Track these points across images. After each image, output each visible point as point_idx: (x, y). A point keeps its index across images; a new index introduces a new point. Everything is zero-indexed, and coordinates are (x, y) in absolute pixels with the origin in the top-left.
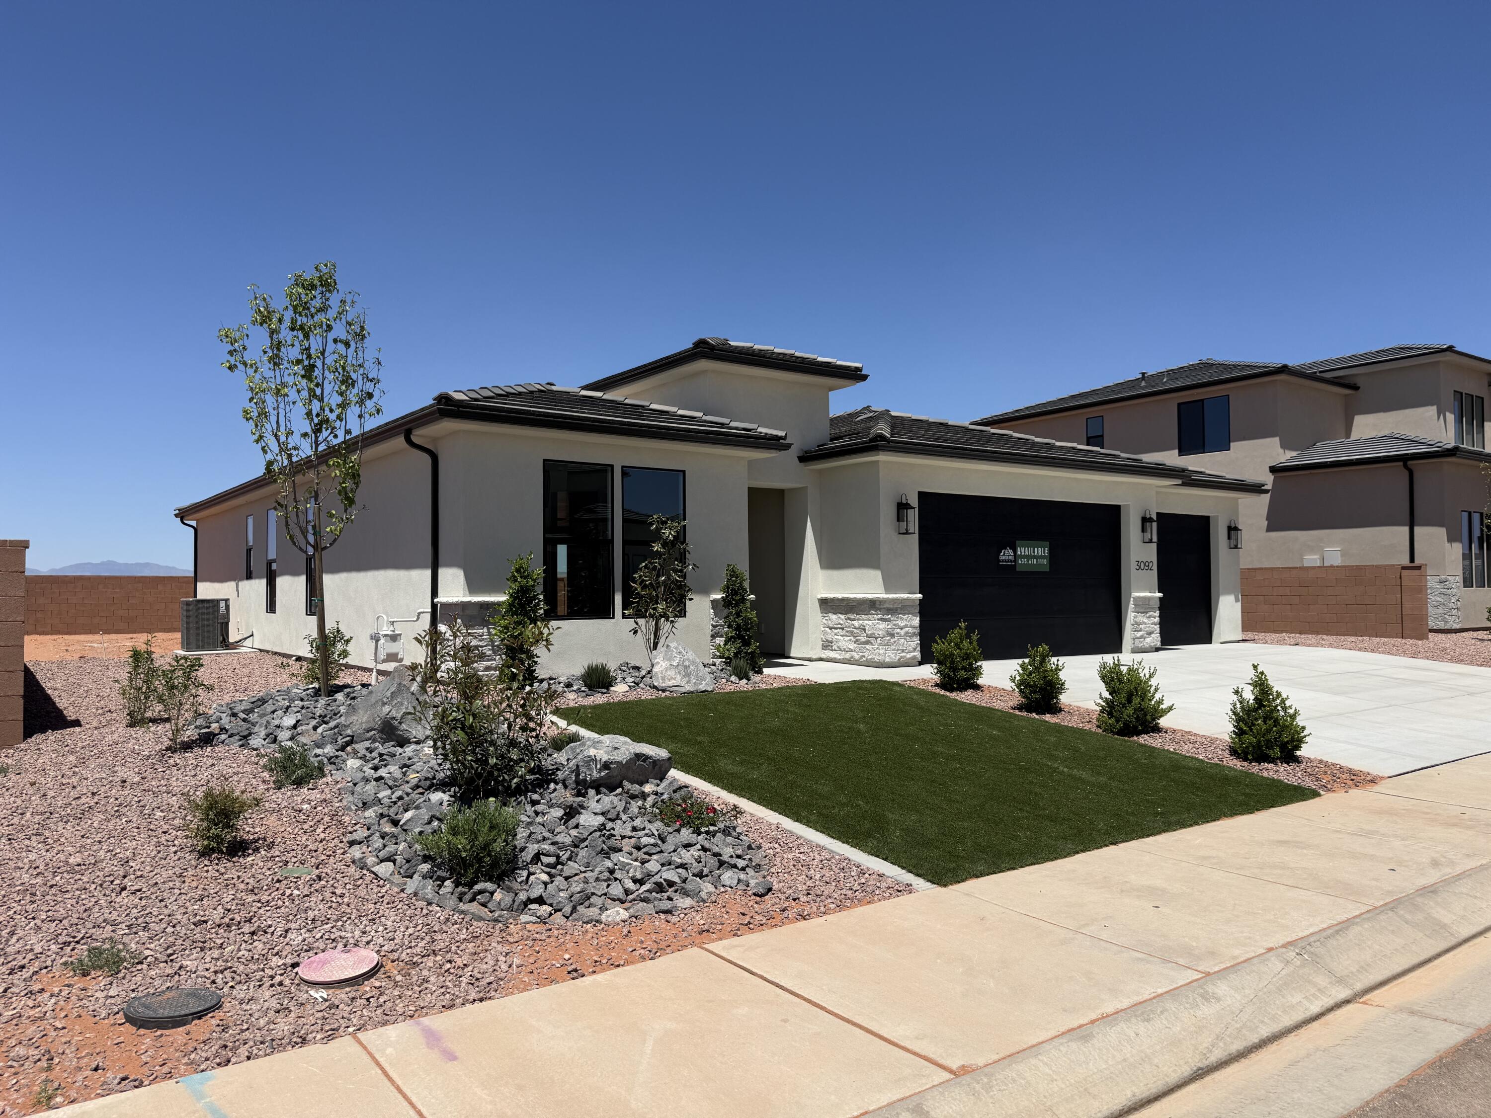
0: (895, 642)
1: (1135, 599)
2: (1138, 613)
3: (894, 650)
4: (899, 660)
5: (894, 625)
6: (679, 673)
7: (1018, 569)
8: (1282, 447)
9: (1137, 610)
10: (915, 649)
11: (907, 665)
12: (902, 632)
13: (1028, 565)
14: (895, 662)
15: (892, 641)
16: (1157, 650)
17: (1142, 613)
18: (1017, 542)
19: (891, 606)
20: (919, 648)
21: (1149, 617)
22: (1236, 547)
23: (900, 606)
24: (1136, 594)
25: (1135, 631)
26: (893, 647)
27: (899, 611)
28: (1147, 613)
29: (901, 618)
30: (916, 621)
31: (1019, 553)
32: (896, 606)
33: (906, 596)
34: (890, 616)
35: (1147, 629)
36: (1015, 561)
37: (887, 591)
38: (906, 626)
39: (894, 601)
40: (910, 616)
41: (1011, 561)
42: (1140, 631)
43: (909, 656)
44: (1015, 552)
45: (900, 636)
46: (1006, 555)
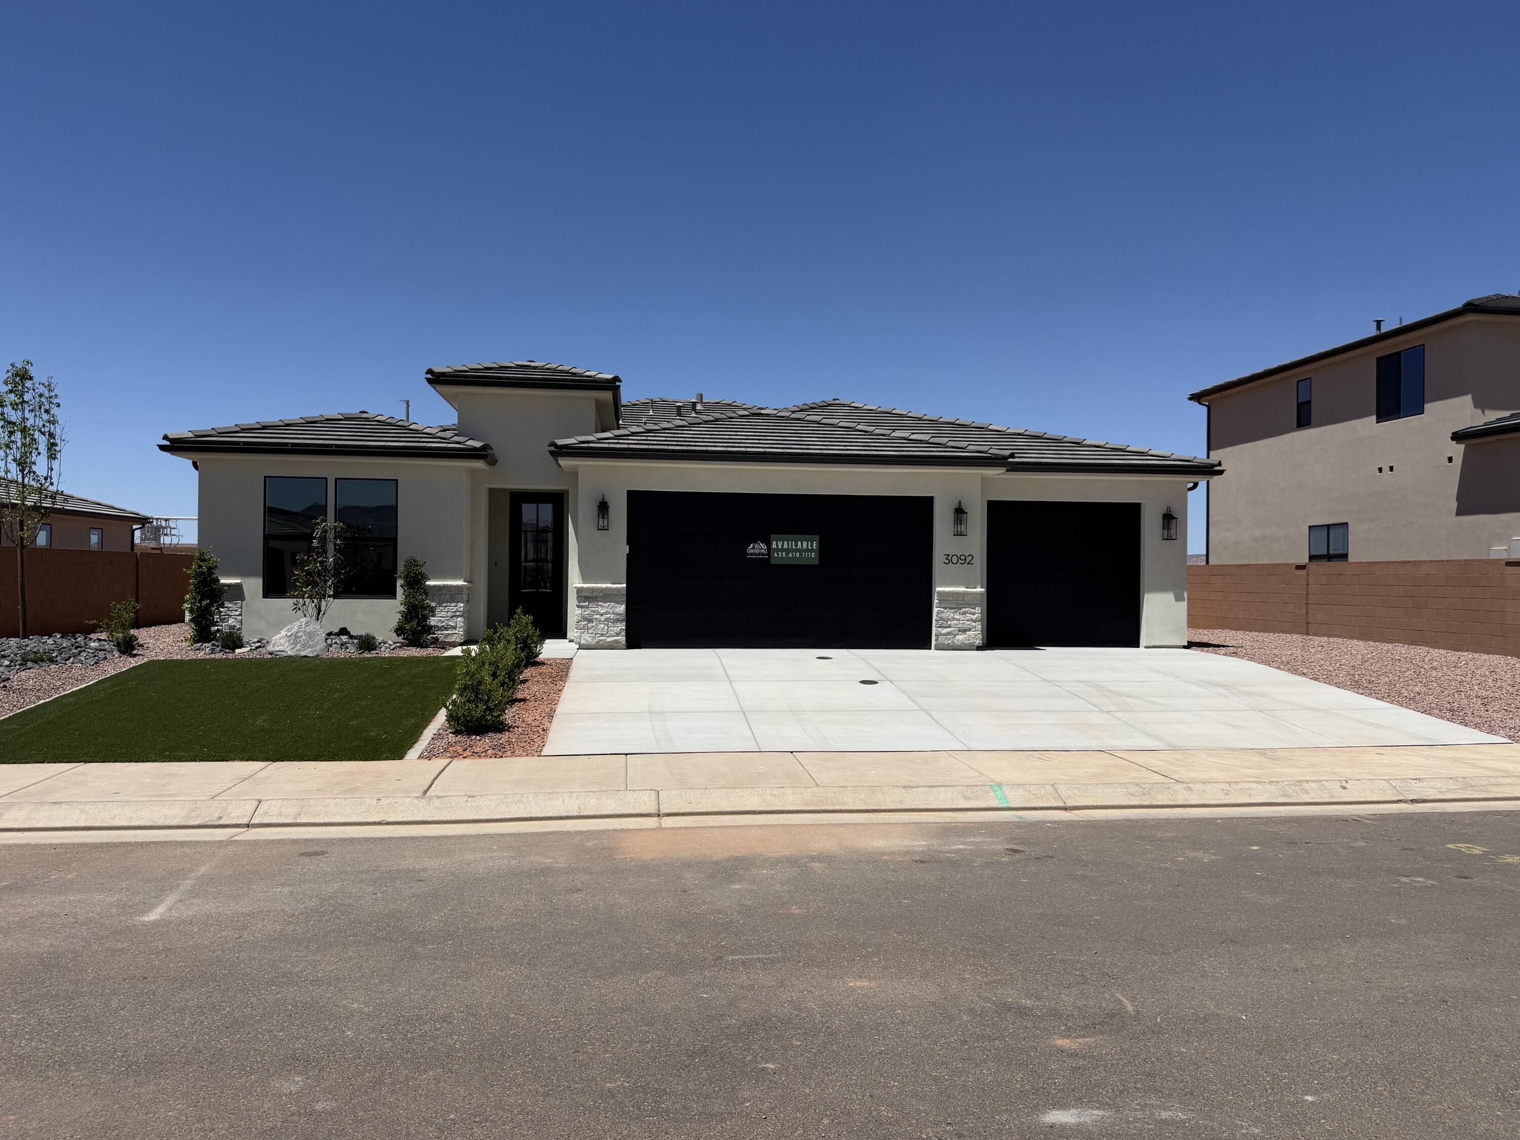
0: (593, 627)
1: (939, 593)
2: (945, 608)
3: (592, 633)
4: (597, 642)
5: (592, 611)
6: (289, 641)
7: (772, 563)
8: (1476, 406)
9: (943, 605)
10: (618, 634)
11: (611, 647)
12: (603, 618)
13: (787, 558)
14: (593, 645)
15: (589, 625)
16: (979, 648)
17: (951, 609)
18: (772, 536)
19: (589, 595)
20: (624, 633)
21: (964, 613)
22: (1169, 538)
23: (601, 594)
24: (938, 589)
25: (940, 627)
26: (590, 631)
27: (598, 599)
28: (960, 609)
29: (601, 606)
30: (622, 609)
31: (774, 546)
32: (595, 594)
33: (610, 585)
34: (587, 603)
35: (960, 625)
36: (769, 554)
37: (585, 580)
38: (607, 613)
39: (592, 590)
40: (613, 604)
41: (763, 554)
42: (950, 627)
43: (609, 640)
44: (769, 546)
45: (600, 621)
46: (757, 549)
